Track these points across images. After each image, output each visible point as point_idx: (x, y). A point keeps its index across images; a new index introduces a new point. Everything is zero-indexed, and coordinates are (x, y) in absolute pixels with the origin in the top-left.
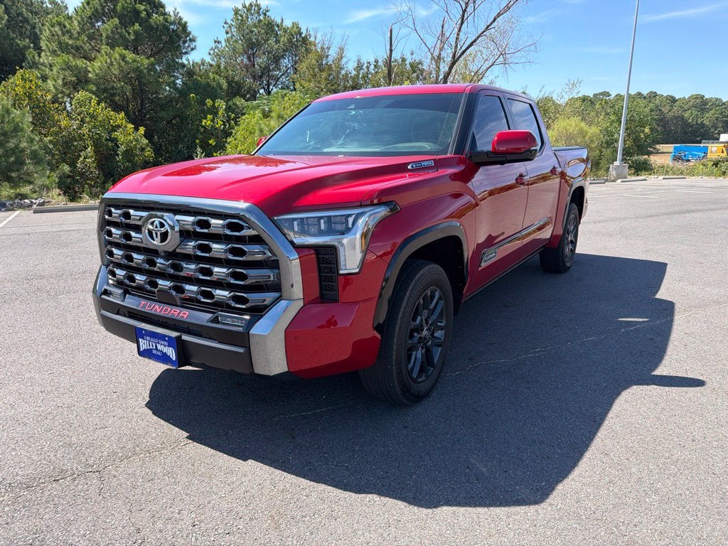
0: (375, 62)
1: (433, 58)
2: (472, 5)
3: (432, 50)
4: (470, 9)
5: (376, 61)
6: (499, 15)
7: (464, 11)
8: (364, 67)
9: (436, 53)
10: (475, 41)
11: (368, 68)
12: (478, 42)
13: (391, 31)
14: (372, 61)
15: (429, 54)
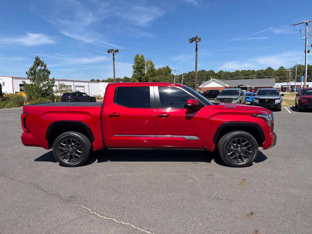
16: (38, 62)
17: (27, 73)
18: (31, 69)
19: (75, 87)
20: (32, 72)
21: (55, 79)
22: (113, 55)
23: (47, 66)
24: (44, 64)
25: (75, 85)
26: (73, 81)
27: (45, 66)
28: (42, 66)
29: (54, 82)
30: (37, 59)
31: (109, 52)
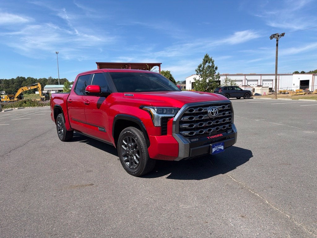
16: (207, 59)
17: (196, 71)
18: (200, 66)
19: (262, 81)
20: (200, 69)
21: (220, 74)
22: (277, 41)
23: (214, 63)
24: (212, 60)
25: (262, 79)
26: (261, 75)
27: (213, 63)
28: (209, 63)
29: (219, 77)
30: (207, 57)
31: (271, 38)
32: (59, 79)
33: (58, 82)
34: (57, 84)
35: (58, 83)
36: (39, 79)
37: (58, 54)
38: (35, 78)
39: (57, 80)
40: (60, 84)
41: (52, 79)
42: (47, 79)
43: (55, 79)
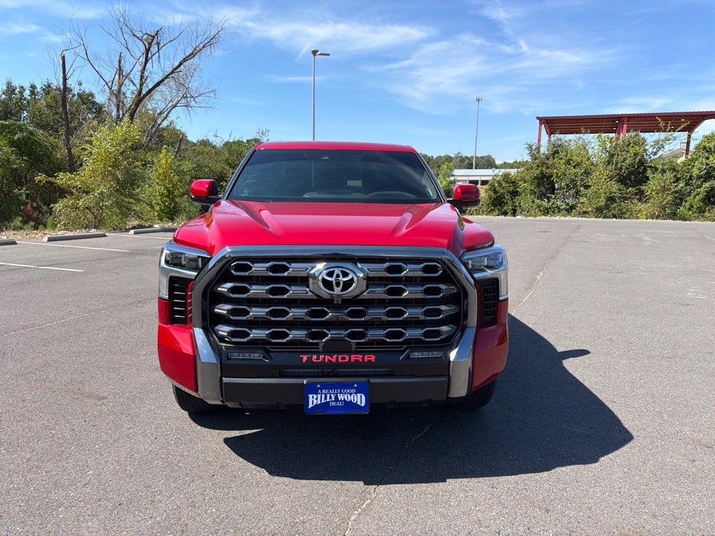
0: (31, 87)
1: (112, 92)
2: (156, 46)
3: (110, 84)
4: (154, 49)
5: (33, 87)
6: (185, 60)
7: (148, 51)
8: (17, 91)
9: (115, 88)
10: (162, 81)
11: (21, 93)
12: (165, 82)
13: (63, 58)
14: (27, 86)
15: (106, 87)
32: (476, 157)
33: (472, 164)
34: (470, 166)
35: (472, 166)
36: (437, 158)
37: (480, 102)
38: (429, 155)
39: (470, 159)
40: (476, 168)
41: (461, 157)
42: (452, 156)
43: (467, 158)
